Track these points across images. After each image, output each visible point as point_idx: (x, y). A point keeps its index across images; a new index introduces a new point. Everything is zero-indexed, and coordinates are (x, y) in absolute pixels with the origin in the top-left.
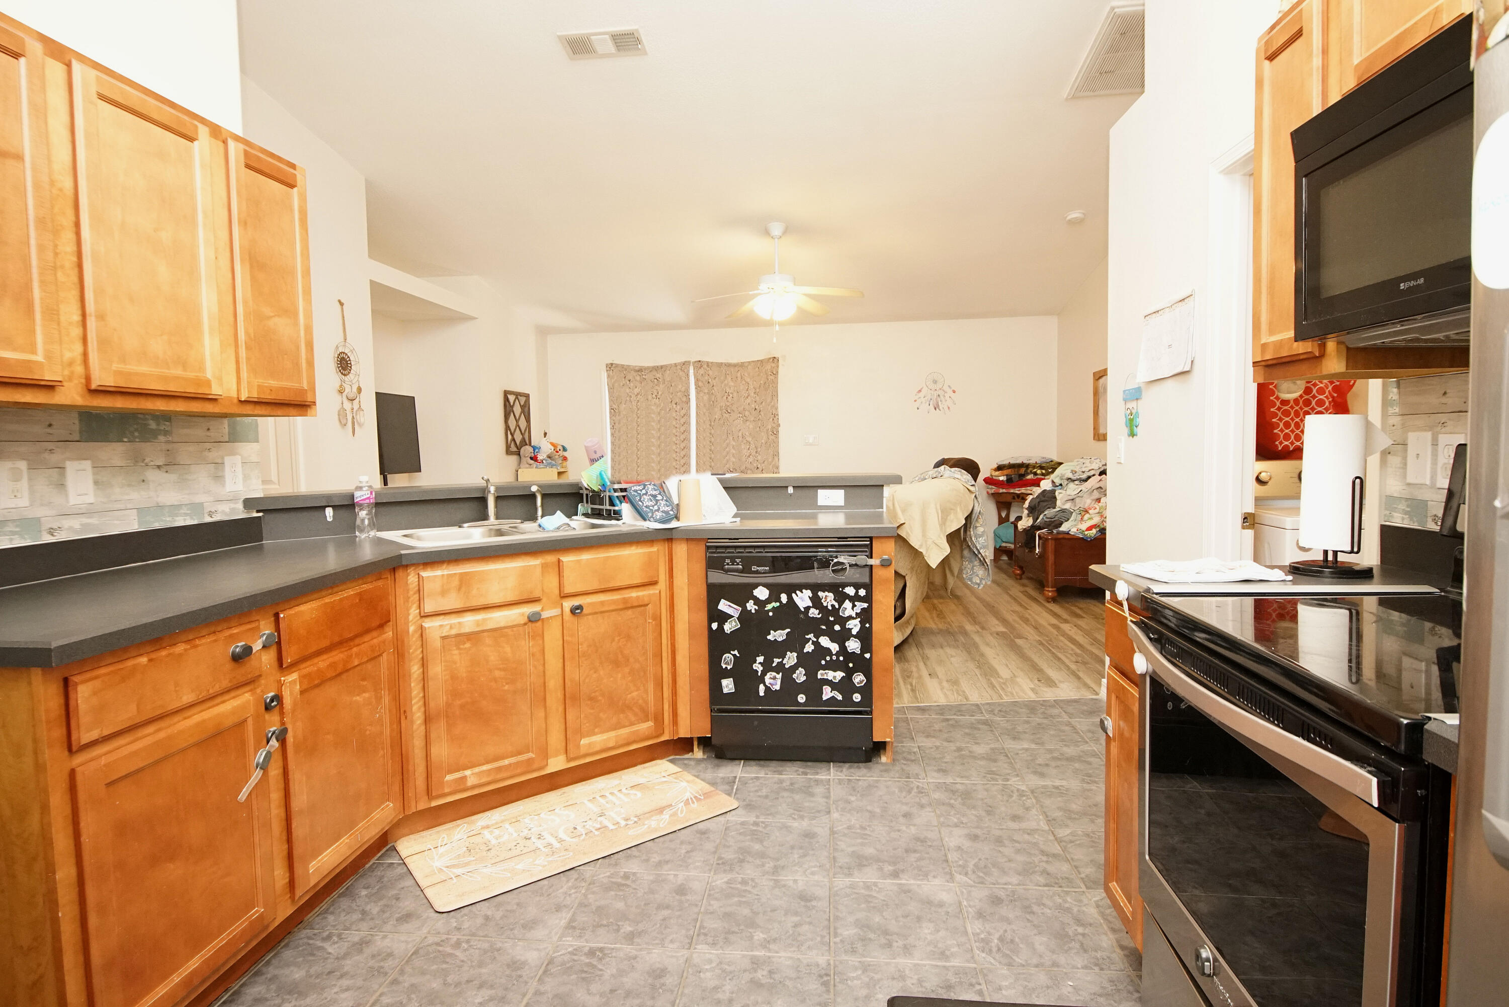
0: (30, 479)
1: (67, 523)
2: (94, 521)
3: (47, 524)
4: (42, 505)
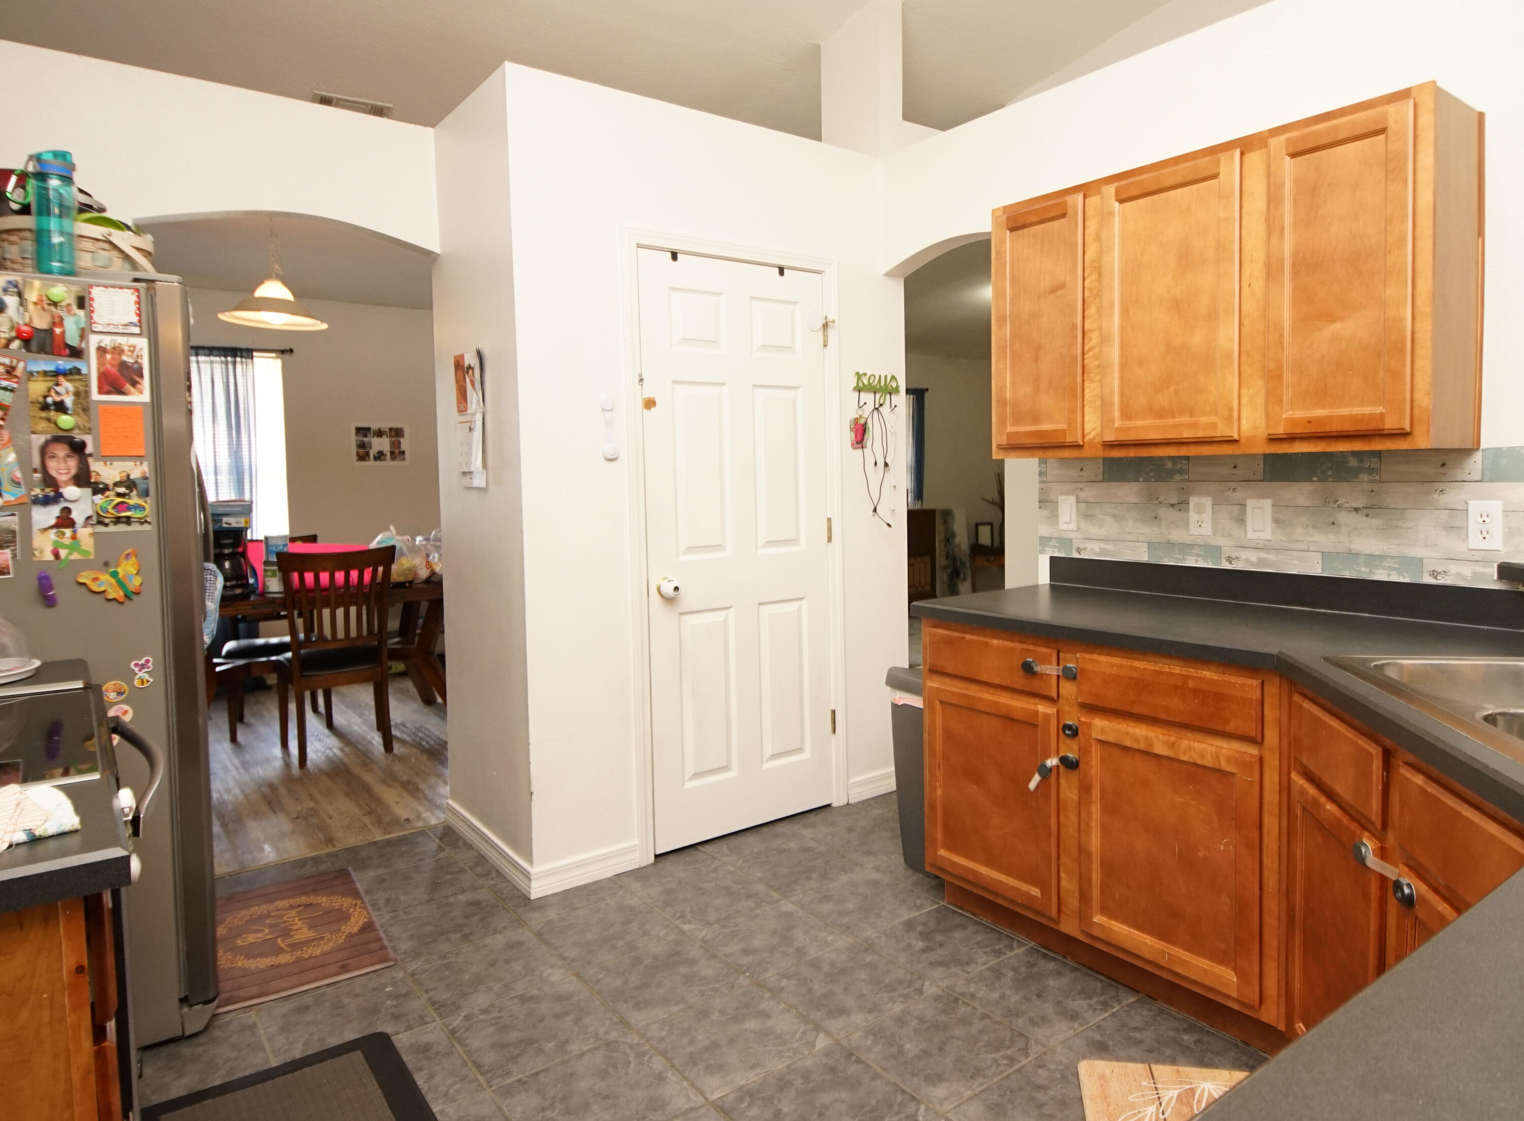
0: (1213, 513)
1: (1244, 555)
2: (1271, 557)
3: (1226, 553)
4: (1223, 536)
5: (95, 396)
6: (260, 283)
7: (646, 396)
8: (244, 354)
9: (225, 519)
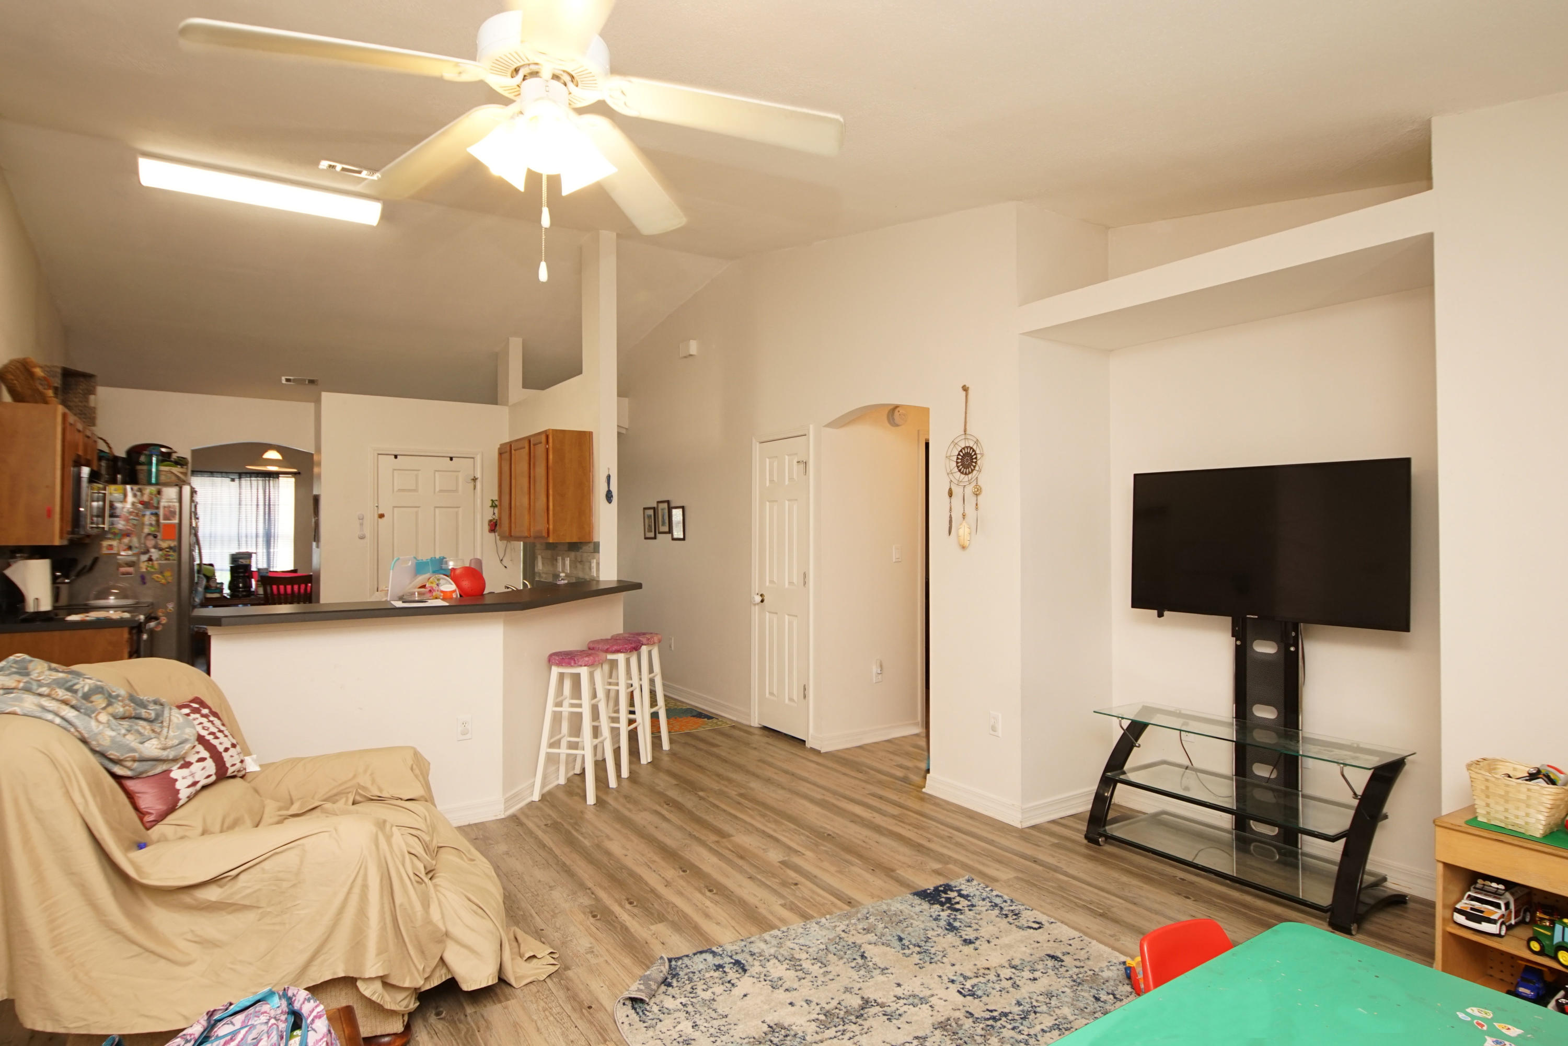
5: (162, 521)
6: (266, 451)
7: (379, 513)
8: (275, 476)
9: (241, 560)
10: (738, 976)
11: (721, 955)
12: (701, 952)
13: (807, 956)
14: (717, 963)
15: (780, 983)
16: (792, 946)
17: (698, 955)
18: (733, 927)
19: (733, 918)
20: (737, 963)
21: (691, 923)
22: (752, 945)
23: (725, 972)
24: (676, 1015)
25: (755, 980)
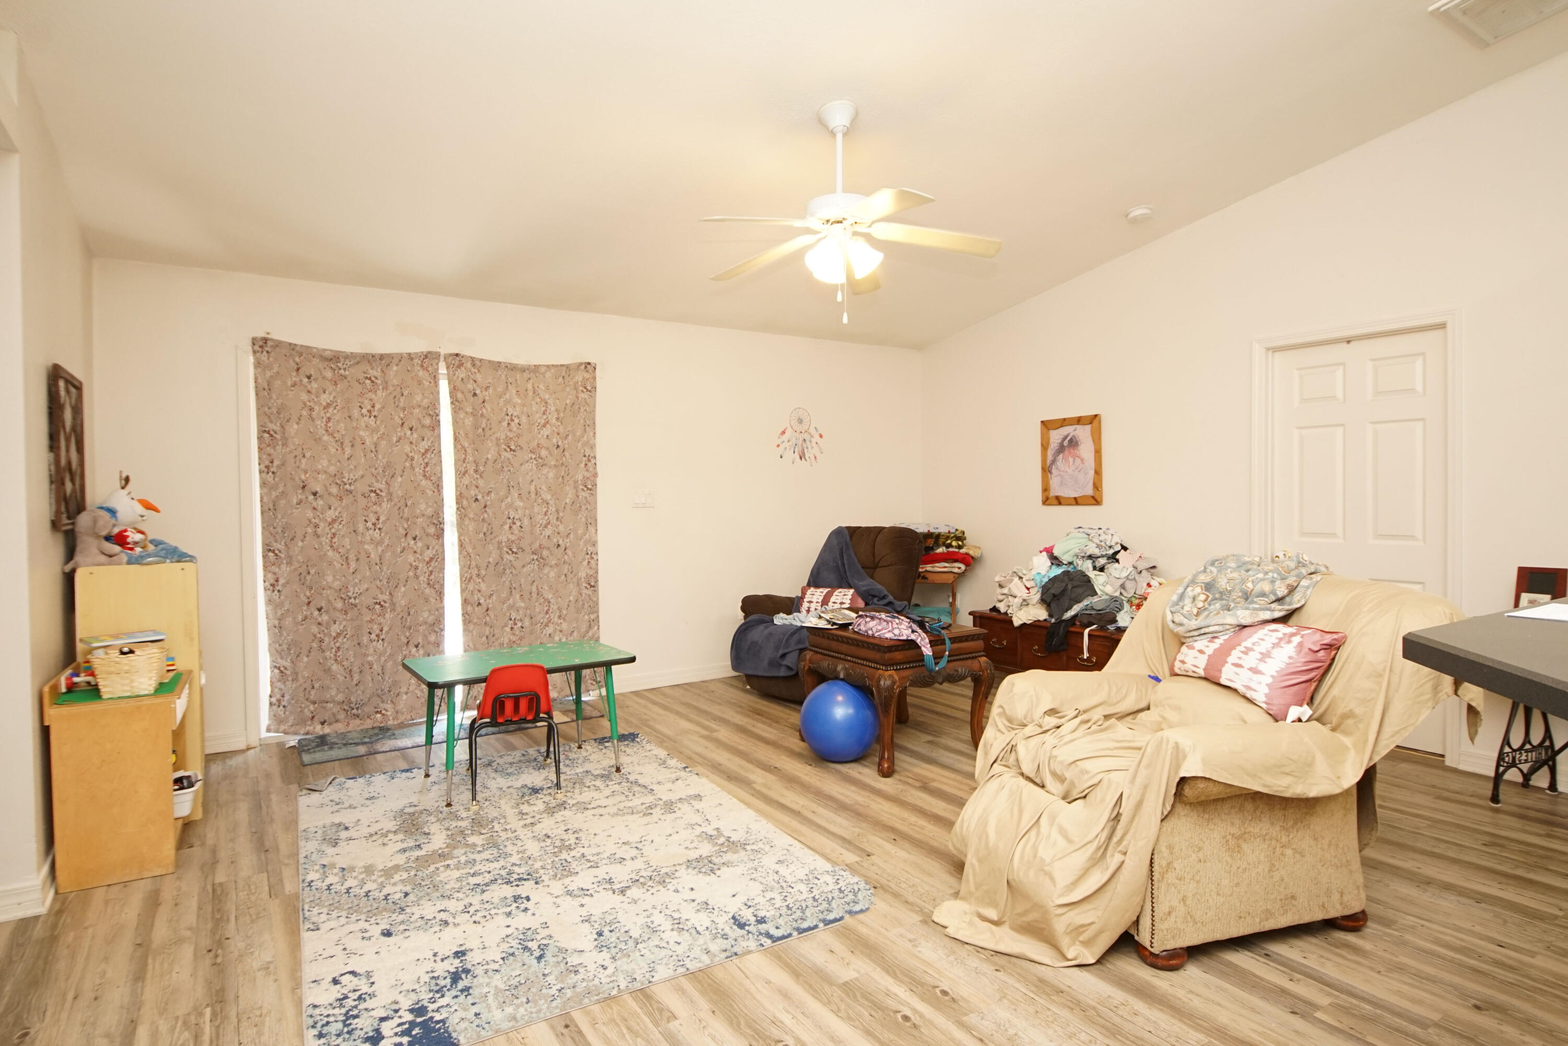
10: (740, 913)
11: (761, 934)
12: (784, 937)
13: (663, 935)
14: (764, 925)
15: (699, 907)
16: (677, 948)
17: (786, 934)
18: (747, 977)
19: (747, 991)
20: (742, 926)
21: (806, 982)
22: (724, 947)
23: (755, 916)
24: (794, 880)
25: (724, 909)
